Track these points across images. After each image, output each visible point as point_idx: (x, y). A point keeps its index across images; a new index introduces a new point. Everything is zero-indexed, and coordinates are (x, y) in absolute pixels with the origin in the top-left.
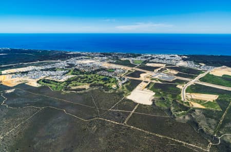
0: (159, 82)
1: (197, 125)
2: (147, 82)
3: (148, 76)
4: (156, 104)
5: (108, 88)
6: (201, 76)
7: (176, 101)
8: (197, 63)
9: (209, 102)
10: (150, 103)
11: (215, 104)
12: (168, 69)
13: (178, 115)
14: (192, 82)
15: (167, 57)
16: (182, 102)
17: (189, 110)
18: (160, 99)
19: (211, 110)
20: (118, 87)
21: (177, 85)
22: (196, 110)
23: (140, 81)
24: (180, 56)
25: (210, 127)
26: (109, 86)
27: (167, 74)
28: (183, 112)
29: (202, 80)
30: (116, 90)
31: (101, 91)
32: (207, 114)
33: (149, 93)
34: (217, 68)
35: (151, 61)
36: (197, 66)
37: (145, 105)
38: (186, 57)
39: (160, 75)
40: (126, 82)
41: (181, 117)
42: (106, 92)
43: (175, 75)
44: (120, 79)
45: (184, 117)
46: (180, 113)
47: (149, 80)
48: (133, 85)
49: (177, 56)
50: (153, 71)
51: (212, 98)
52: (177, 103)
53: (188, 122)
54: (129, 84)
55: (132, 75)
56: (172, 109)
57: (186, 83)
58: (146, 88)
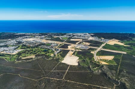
0: (80, 50)
1: (106, 75)
2: (73, 51)
3: (73, 47)
4: (81, 64)
5: (48, 57)
6: (103, 45)
7: (92, 62)
8: (99, 37)
9: (110, 60)
10: (77, 64)
11: (113, 61)
12: (84, 42)
13: (95, 70)
14: (99, 49)
15: (82, 35)
16: (95, 62)
17: (100, 66)
18: (82, 61)
19: (112, 65)
20: (55, 55)
21: (91, 52)
22: (104, 66)
23: (69, 51)
24: (90, 34)
25: (113, 75)
26: (49, 55)
27: (84, 45)
28: (97, 68)
29: (104, 47)
30: (54, 57)
31: (43, 59)
32: (110, 67)
33: (75, 58)
34: (111, 40)
35: (73, 37)
36: (99, 39)
37: (74, 66)
38: (93, 34)
39: (80, 46)
40: (60, 52)
41: (97, 71)
42: (47, 59)
43: (89, 45)
44: (55, 50)
45: (98, 71)
46: (95, 68)
47: (73, 49)
48: (64, 53)
49: (88, 34)
50: (76, 44)
51: (111, 58)
52: (93, 62)
53: (101, 73)
54: (61, 53)
55: (63, 47)
56: (91, 66)
57: (96, 50)
58: (73, 54)
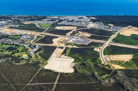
0: (75, 47)
1: (123, 86)
2: (62, 48)
3: (62, 40)
4: (79, 71)
5: (18, 59)
6: (113, 36)
7: (97, 66)
8: (106, 23)
9: (127, 62)
10: (72, 71)
11: (132, 63)
12: (80, 32)
13: (103, 79)
14: (107, 43)
15: (76, 18)
16: (103, 65)
17: (112, 73)
18: (81, 65)
19: (131, 70)
20: (30, 56)
21: (94, 48)
22: (118, 72)
24: (89, 17)
25: (134, 86)
26: (19, 56)
27: (80, 37)
28: (106, 75)
29: (115, 40)
30: (28, 60)
31: (10, 63)
32: (129, 73)
33: (68, 59)
34: (126, 28)
35: (59, 24)
36: (106, 26)
37: (67, 74)
38: (94, 18)
39: (73, 39)
40: (39, 50)
41: (107, 81)
42: (17, 64)
43: (89, 38)
44: (29, 46)
45: (109, 80)
46: (104, 77)
47: (63, 45)
48: (47, 52)
49: (85, 17)
50: (66, 35)
51: (127, 58)
52: (99, 67)
53: (114, 84)
54: (42, 51)
55: (43, 40)
56: (96, 73)
57: (102, 45)
58: (62, 54)
